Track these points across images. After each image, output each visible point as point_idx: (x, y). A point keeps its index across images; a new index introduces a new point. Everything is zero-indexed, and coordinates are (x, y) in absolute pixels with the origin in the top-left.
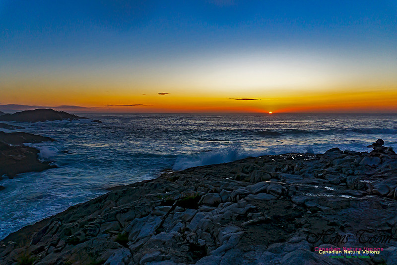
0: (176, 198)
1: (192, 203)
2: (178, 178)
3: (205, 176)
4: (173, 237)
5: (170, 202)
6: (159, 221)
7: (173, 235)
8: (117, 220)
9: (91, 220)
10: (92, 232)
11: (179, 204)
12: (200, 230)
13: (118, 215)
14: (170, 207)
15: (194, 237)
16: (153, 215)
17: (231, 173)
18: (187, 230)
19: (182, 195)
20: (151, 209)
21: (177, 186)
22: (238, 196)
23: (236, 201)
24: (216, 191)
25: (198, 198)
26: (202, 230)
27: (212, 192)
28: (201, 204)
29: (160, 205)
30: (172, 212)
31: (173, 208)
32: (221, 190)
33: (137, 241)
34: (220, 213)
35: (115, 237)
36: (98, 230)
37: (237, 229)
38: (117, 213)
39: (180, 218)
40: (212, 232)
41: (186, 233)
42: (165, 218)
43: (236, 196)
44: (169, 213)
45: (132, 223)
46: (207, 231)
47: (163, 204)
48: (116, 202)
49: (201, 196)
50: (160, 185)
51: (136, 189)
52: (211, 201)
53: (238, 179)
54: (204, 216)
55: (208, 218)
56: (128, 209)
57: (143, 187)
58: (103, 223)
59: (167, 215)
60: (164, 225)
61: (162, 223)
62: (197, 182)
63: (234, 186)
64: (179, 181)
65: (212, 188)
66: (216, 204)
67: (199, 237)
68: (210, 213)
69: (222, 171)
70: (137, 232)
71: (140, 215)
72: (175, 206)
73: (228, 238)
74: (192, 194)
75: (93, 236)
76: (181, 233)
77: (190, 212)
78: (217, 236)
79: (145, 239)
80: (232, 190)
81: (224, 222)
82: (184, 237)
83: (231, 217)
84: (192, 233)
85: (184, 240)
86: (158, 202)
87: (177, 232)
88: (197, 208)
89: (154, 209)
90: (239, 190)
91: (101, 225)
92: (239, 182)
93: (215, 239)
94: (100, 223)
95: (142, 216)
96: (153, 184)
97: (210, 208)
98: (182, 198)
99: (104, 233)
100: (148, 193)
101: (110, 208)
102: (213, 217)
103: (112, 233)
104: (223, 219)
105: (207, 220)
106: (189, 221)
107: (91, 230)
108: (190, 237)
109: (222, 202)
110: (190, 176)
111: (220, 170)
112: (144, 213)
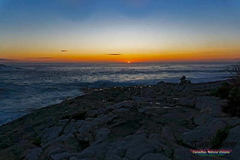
0: (72, 114)
1: (81, 117)
2: (73, 102)
3: (90, 100)
4: (69, 138)
5: (67, 117)
6: (61, 129)
7: (69, 137)
8: (33, 131)
9: (15, 132)
10: (16, 140)
11: (73, 118)
12: (86, 132)
13: (34, 128)
14: (68, 120)
15: (82, 136)
16: (57, 126)
17: (105, 97)
18: (78, 132)
19: (76, 112)
20: (56, 122)
21: (73, 107)
22: (108, 111)
23: (107, 114)
24: (96, 109)
25: (85, 113)
26: (87, 132)
27: (93, 109)
28: (87, 117)
29: (62, 119)
30: (69, 123)
31: (70, 121)
32: (99, 108)
33: (47, 142)
34: (98, 121)
35: (32, 141)
36: (20, 138)
37: (107, 130)
38: (33, 126)
39: (74, 126)
40: (92, 132)
41: (77, 134)
42: (64, 127)
43: (107, 111)
44: (67, 123)
45: (43, 131)
46: (90, 132)
47: (63, 118)
48: (33, 119)
49: (87, 112)
50: (62, 107)
51: (46, 110)
52: (93, 115)
53: (109, 101)
54: (88, 124)
55: (90, 125)
56: (40, 124)
57: (51, 109)
58: (24, 133)
59: (66, 125)
60: (64, 131)
61: (63, 130)
62: (85, 104)
63: (107, 105)
64: (74, 104)
65: (94, 107)
66: (96, 116)
67: (85, 136)
68: (92, 121)
69: (100, 97)
70: (47, 137)
71: (48, 126)
72: (71, 119)
73: (101, 136)
74: (82, 111)
75: (17, 142)
76: (74, 135)
77: (80, 122)
78: (95, 135)
79: (52, 140)
80: (105, 108)
81: (100, 126)
82: (76, 138)
83: (104, 123)
84: (81, 135)
85: (76, 139)
86: (60, 118)
87: (71, 135)
88: (84, 119)
89: (57, 122)
90: (109, 107)
91: (23, 134)
92: (109, 102)
93: (94, 136)
94: (22, 133)
95: (50, 127)
96: (57, 106)
97: (92, 119)
98: (75, 114)
99: (25, 139)
100: (54, 112)
101: (29, 124)
102: (94, 124)
103: (30, 139)
104: (99, 124)
105: (90, 126)
106: (80, 127)
107: (15, 139)
108: (80, 137)
109: (99, 115)
110: (81, 100)
111: (99, 96)
112: (51, 125)
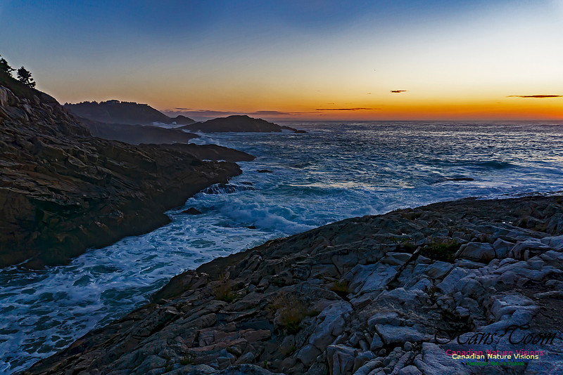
0: (419, 243)
1: (446, 254)
2: (418, 216)
3: (464, 217)
4: (417, 297)
5: (409, 249)
6: (392, 272)
7: (416, 294)
8: (333, 264)
9: (299, 259)
10: (301, 275)
11: (424, 252)
12: (459, 293)
13: (335, 257)
14: (411, 255)
15: (449, 302)
16: (383, 263)
17: (510, 215)
18: (438, 290)
19: (429, 239)
20: (381, 254)
21: (420, 228)
22: (527, 252)
23: (522, 259)
24: (485, 240)
25: (455, 248)
26: (463, 294)
27: (478, 240)
28: (459, 257)
29: (394, 251)
30: (413, 263)
31: (415, 257)
32: (496, 239)
33: (362, 294)
34: (495, 273)
35: (330, 285)
36: (308, 273)
37: (526, 301)
38: (334, 254)
39: (426, 273)
40: (480, 298)
41: (436, 294)
42: (401, 270)
43: (523, 252)
44: (407, 263)
45: (353, 270)
46: (470, 296)
47: (398, 249)
48: (331, 240)
49: (460, 245)
50: (393, 222)
51: (357, 225)
52: (477, 254)
53: (523, 225)
54: (467, 274)
55: (473, 278)
56: (348, 252)
57: (368, 224)
58: (315, 265)
59: (405, 266)
60: (400, 279)
61: (397, 276)
62: (452, 224)
63: (519, 235)
64: (419, 220)
65: (480, 235)
66: (486, 260)
67: (458, 304)
68: (477, 271)
69: (494, 211)
70: (360, 283)
71: (365, 262)
72: (417, 254)
73: (511, 312)
74: (445, 240)
75: (302, 280)
76: (429, 294)
77: (442, 266)
78: (490, 306)
79: (372, 293)
80: (515, 241)
81: (504, 286)
82: (434, 302)
83: (516, 282)
84: (445, 297)
85: (433, 304)
86: (391, 247)
87: (421, 291)
88: (452, 262)
89: (385, 255)
90: (529, 242)
91: (313, 267)
92: (525, 230)
93: (485, 310)
94: (311, 264)
95: (368, 263)
96: (383, 220)
97: (476, 264)
98: (429, 245)
99: (317, 277)
100: (375, 233)
101: (325, 247)
102: (483, 277)
103: (327, 280)
104: (500, 282)
105: (474, 280)
106: (441, 279)
107: (299, 272)
108: (443, 301)
109: (496, 257)
110: (438, 214)
111: (490, 209)
112: (370, 259)
